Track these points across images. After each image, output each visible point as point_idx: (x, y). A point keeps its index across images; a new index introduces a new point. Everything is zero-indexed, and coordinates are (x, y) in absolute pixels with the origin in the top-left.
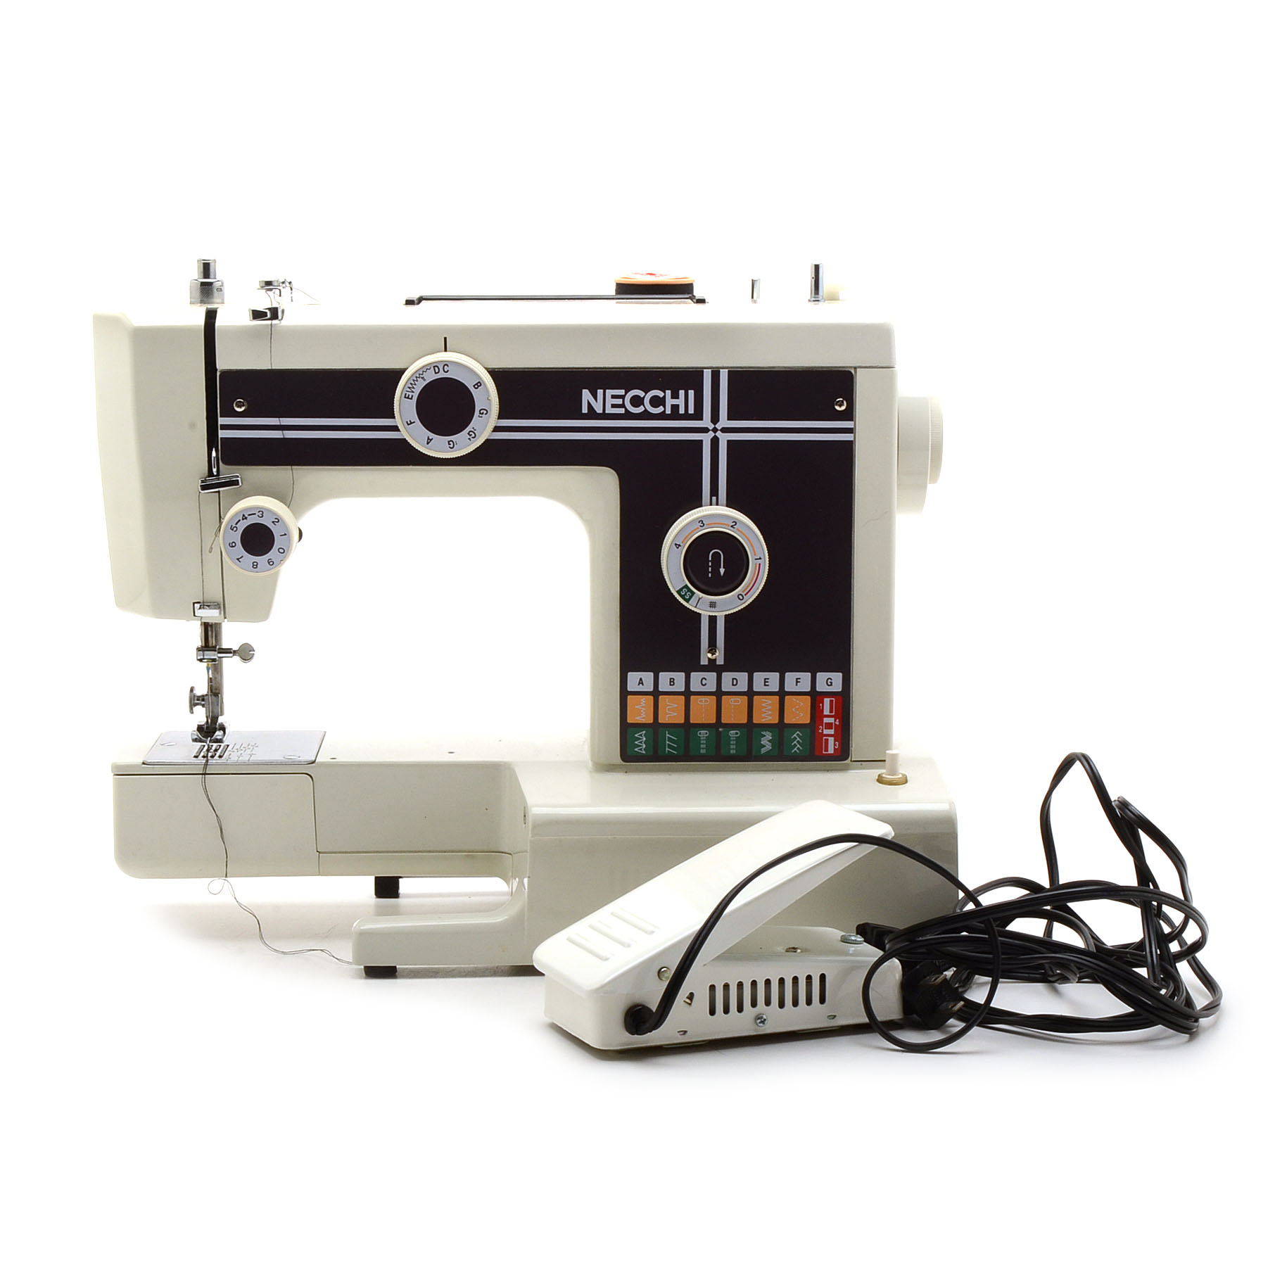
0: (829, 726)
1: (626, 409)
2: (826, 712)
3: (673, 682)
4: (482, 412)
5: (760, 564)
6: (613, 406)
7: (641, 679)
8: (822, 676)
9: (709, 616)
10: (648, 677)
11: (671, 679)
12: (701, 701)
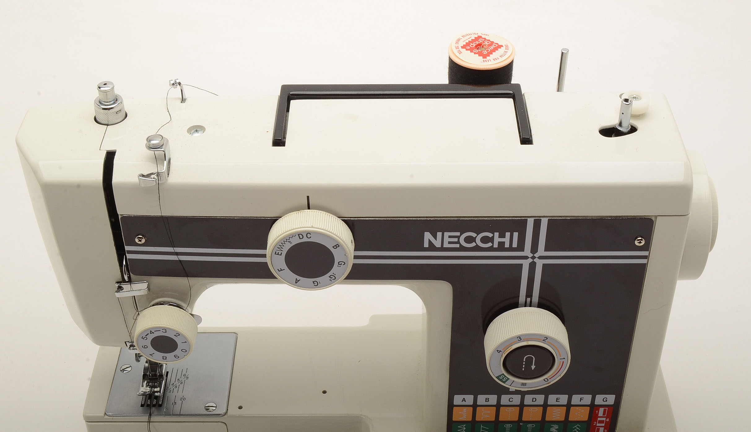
0: (601, 422)
1: (460, 245)
2: (601, 415)
3: (488, 400)
4: (340, 263)
5: (563, 362)
6: (450, 243)
7: (464, 399)
8: (599, 397)
10: (469, 397)
11: (486, 398)
12: (509, 410)
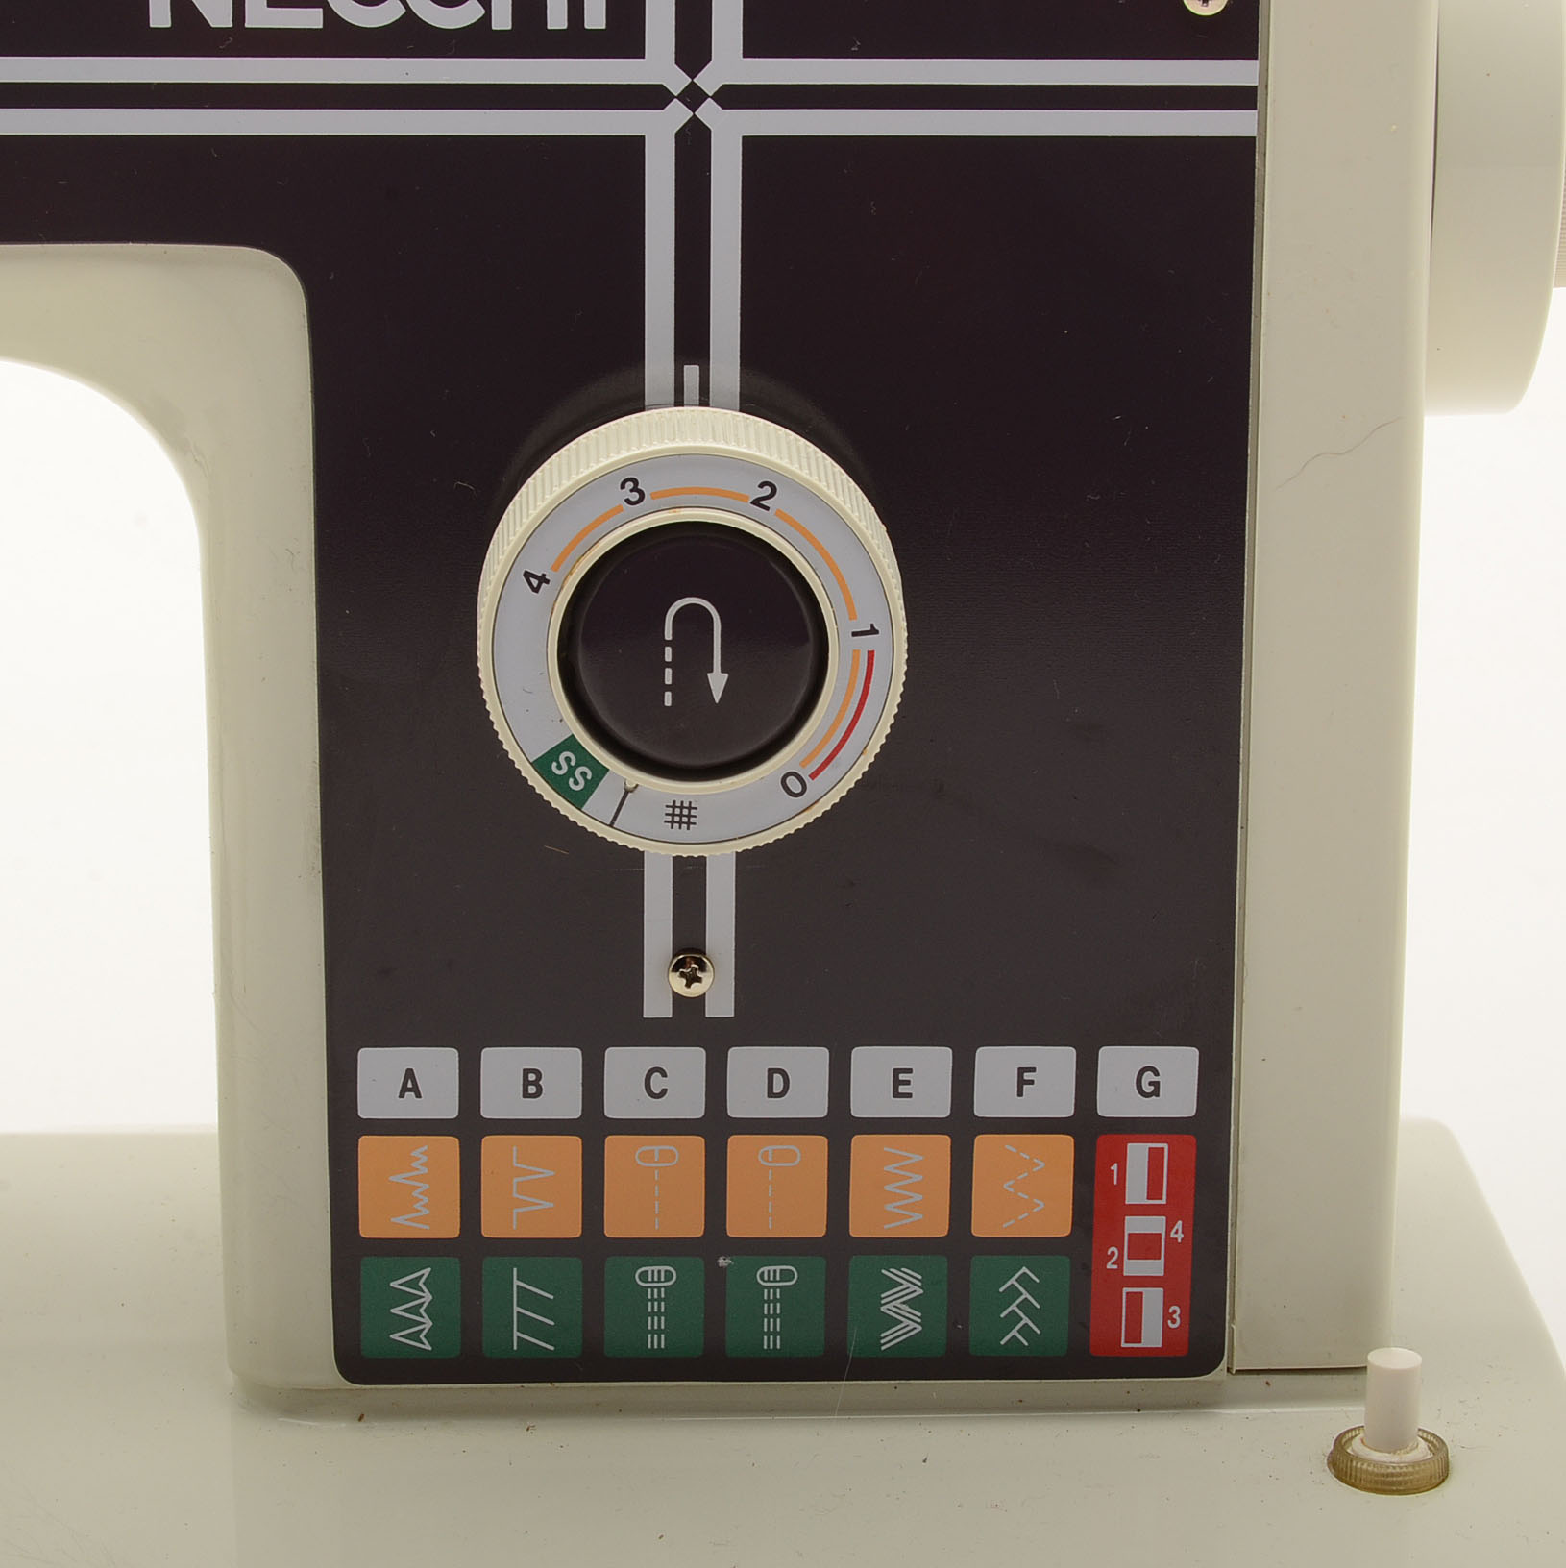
0: (1145, 1246)
1: (330, 15)
2: (1136, 1191)
3: (536, 1083)
5: (871, 655)
7: (410, 1074)
8: (1117, 1063)
9: (677, 860)
10: (438, 1066)
11: (526, 1072)
12: (648, 1156)
